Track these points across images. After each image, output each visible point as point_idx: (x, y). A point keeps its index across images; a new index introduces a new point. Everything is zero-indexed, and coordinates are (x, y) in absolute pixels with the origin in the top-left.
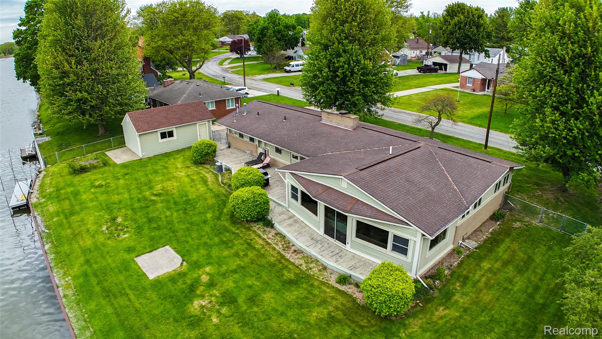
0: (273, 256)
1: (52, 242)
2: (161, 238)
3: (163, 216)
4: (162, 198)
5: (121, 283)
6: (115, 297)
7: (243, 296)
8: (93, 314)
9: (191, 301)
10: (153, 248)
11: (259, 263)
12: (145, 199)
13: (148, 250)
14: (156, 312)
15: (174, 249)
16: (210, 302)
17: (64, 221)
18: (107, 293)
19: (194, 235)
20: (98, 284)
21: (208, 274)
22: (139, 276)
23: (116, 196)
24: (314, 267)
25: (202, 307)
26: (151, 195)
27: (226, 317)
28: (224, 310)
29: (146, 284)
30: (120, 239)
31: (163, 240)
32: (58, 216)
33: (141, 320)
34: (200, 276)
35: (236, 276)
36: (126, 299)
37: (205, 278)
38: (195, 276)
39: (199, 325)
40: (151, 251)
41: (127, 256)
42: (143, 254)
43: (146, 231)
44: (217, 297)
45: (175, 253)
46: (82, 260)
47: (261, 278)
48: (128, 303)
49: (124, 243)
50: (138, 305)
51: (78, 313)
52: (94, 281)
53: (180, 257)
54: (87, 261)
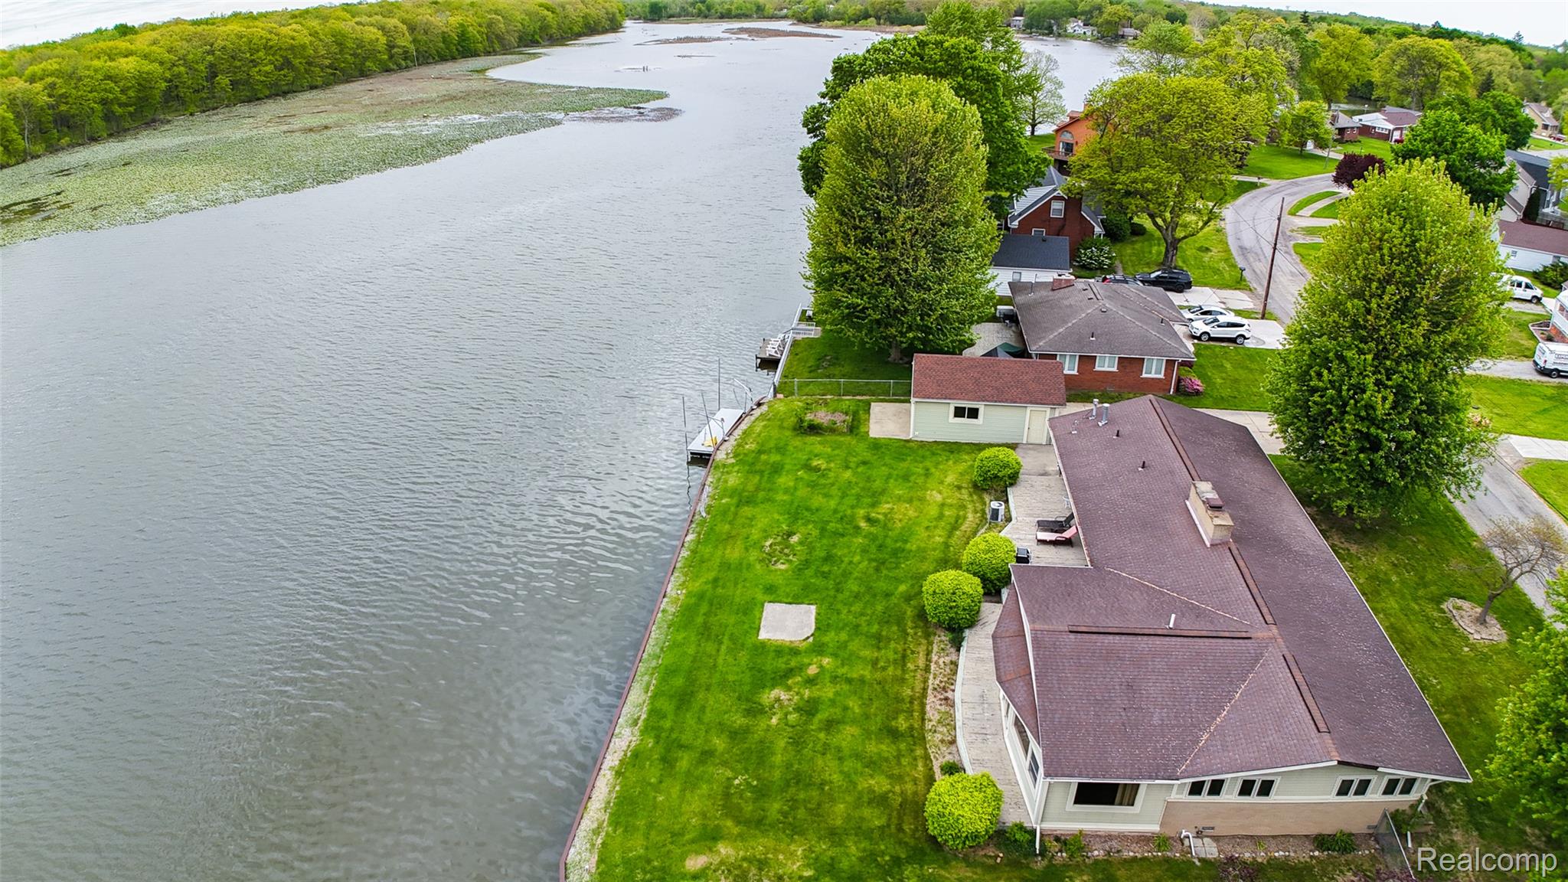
0: (913, 689)
1: (699, 534)
2: (816, 591)
3: (846, 560)
4: (872, 529)
5: (726, 626)
6: (708, 638)
7: (827, 714)
8: (675, 645)
9: (773, 687)
10: (796, 600)
11: (887, 688)
12: (852, 520)
13: (790, 600)
14: (731, 678)
15: (818, 614)
16: (790, 700)
17: (733, 509)
18: (705, 631)
19: (857, 608)
20: (705, 614)
21: (821, 667)
22: (751, 627)
23: (820, 498)
24: (940, 732)
25: (778, 700)
26: (863, 518)
27: (786, 725)
28: (793, 717)
29: (749, 642)
30: (773, 568)
31: (815, 596)
32: (731, 497)
33: (710, 678)
34: (810, 664)
35: (846, 687)
36: (716, 646)
37: (812, 670)
38: (806, 661)
39: (755, 716)
40: (790, 603)
41: (760, 596)
42: (780, 602)
43: (809, 572)
44: (802, 698)
45: (813, 620)
46: (711, 575)
47: (868, 706)
48: (714, 653)
49: (772, 577)
50: (720, 661)
51: (663, 637)
52: (704, 608)
53: (814, 628)
54: (716, 580)
